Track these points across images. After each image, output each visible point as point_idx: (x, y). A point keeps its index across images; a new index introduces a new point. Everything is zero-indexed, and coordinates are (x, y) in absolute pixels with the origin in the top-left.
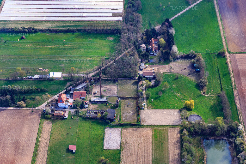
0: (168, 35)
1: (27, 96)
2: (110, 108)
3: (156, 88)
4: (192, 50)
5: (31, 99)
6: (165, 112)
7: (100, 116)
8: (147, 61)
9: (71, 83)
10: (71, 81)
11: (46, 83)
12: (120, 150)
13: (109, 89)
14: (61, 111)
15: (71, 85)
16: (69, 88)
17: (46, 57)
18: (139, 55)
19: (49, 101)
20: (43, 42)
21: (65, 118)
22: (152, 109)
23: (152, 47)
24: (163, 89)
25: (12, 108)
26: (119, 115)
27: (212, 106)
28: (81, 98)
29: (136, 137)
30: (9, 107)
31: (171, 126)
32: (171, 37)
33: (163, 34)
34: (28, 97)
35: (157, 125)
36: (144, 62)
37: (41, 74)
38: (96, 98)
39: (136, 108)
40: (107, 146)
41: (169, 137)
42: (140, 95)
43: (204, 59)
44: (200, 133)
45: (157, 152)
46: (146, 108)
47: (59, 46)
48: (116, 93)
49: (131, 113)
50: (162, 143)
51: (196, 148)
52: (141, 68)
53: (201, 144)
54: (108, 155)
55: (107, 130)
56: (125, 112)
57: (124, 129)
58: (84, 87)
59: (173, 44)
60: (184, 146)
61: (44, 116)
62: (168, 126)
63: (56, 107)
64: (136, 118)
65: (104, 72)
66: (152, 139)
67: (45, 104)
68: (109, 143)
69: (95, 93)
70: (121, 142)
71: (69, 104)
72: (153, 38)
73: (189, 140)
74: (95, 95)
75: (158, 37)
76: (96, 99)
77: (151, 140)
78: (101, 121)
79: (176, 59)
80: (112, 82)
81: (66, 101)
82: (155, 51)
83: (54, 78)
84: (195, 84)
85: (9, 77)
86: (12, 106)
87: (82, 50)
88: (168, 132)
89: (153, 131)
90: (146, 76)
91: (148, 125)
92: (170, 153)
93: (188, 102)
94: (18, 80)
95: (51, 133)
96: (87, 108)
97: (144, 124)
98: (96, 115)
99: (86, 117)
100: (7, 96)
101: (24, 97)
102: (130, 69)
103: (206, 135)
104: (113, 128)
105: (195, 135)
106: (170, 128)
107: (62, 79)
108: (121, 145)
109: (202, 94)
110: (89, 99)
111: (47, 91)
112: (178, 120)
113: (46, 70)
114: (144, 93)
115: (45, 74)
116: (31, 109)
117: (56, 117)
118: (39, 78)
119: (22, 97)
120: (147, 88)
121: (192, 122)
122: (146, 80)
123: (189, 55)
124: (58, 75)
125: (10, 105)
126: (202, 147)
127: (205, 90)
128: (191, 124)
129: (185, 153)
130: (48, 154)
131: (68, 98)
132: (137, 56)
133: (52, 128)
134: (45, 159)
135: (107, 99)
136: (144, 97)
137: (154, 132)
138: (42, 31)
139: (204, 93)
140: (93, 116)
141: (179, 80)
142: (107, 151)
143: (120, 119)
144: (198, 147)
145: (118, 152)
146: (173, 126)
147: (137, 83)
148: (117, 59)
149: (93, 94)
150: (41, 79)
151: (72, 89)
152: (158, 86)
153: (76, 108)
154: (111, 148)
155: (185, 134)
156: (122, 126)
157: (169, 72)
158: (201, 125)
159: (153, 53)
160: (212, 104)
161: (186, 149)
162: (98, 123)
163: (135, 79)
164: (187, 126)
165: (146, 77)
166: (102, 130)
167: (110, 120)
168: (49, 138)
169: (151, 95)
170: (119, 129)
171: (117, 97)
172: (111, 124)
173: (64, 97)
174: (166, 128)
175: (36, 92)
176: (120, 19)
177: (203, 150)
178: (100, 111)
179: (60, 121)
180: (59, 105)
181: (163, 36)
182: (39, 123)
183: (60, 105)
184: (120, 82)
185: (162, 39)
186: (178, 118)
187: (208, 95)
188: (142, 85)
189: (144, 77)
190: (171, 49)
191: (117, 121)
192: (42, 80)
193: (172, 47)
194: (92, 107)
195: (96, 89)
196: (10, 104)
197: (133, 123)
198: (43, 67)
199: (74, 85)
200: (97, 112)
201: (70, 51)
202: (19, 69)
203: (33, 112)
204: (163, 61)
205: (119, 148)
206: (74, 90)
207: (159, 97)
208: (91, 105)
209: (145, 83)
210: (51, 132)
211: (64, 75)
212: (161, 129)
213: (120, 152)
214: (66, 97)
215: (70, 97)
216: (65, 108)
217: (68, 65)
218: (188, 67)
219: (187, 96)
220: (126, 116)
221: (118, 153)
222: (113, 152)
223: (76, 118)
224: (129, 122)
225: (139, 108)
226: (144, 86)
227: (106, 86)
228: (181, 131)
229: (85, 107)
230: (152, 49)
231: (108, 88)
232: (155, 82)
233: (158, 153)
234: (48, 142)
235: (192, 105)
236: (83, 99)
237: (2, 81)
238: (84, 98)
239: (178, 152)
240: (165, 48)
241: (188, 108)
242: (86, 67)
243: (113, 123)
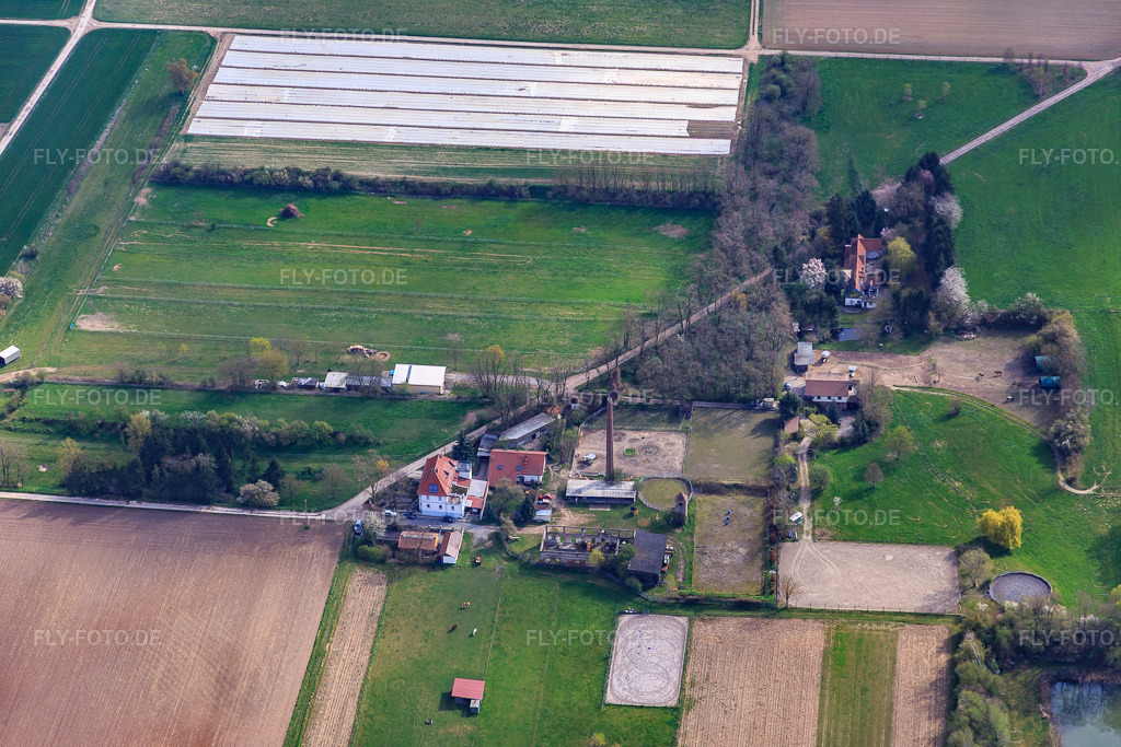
0: (928, 223)
1: (288, 460)
2: (647, 528)
3: (860, 450)
4: (1029, 295)
5: (304, 473)
6: (889, 558)
7: (600, 560)
8: (827, 333)
9: (484, 412)
10: (482, 406)
11: (374, 408)
12: (675, 709)
13: (650, 449)
14: (432, 531)
15: (481, 423)
16: (475, 434)
17: (381, 298)
18: (793, 307)
19: (382, 485)
20: (373, 233)
21: (446, 560)
22: (834, 539)
23: (853, 274)
24: (891, 456)
25: (219, 510)
26: (685, 559)
27: (1101, 538)
28: (522, 479)
29: (753, 658)
30: (208, 502)
31: (912, 618)
32: (939, 231)
33: (906, 221)
34: (291, 467)
35: (850, 612)
36: (814, 338)
37: (355, 371)
38: (588, 482)
39: (764, 534)
40: (620, 689)
41: (901, 664)
42: (784, 480)
43: (1080, 333)
44: (1039, 653)
45: (841, 726)
46: (804, 537)
47: (446, 255)
48: (679, 467)
49: (737, 552)
50: (864, 690)
51: (1019, 717)
52: (798, 363)
53: (1040, 700)
54: (624, 729)
55: (628, 622)
56: (710, 547)
57: (703, 620)
58: (538, 435)
59: (950, 264)
60: (960, 706)
61: (357, 548)
62: (899, 618)
63: (413, 510)
64: (756, 575)
65: (631, 374)
66: (824, 668)
67: (362, 497)
68: (631, 677)
69: (586, 463)
70: (683, 677)
71: (469, 504)
72: (860, 237)
73: (986, 679)
74: (587, 470)
75: (884, 232)
76: (590, 486)
77: (816, 673)
78: (600, 582)
79: (956, 329)
80: (665, 417)
81: (455, 489)
82: (866, 291)
83: (409, 390)
84: (1034, 442)
85: (215, 377)
86: (220, 503)
87: (544, 274)
88: (895, 640)
89: (828, 634)
90: (819, 397)
91: (810, 610)
92: (900, 733)
93: (995, 517)
94: (255, 393)
95: (379, 622)
96: (544, 522)
97: (792, 603)
98: (582, 557)
99: (537, 561)
100: (200, 456)
101: (273, 465)
102: (748, 366)
103: (1066, 663)
104: (652, 613)
105: (1018, 662)
106: (908, 626)
107: (447, 394)
108: (682, 689)
109: (1062, 484)
110: (555, 486)
111: (378, 444)
112: (944, 593)
113: (379, 356)
114: (804, 469)
115: (376, 369)
116: (303, 515)
117: (407, 557)
118: (344, 386)
119: (264, 465)
120: (820, 447)
121: (1007, 603)
122: (813, 416)
123: (1014, 314)
124: (429, 376)
125: (209, 495)
126: (1045, 715)
127: (1078, 467)
128: (1002, 610)
129: (961, 732)
130: (358, 713)
131: (462, 474)
132: (782, 311)
133: (385, 602)
134: (345, 733)
135: (635, 488)
136: (800, 488)
137: (836, 638)
138: (374, 187)
139: (1070, 482)
140: (566, 558)
141: (961, 420)
142: (622, 709)
143: (688, 579)
144: (1027, 712)
145: (669, 717)
146: (922, 618)
147: (773, 427)
148: (694, 318)
149: (575, 464)
150: (353, 393)
151: (488, 439)
152: (865, 442)
153: (498, 523)
154: (636, 701)
155: (969, 655)
156: (693, 605)
157: (923, 384)
158: (1045, 616)
159: (855, 301)
160: (1104, 529)
161: (971, 720)
162: (590, 591)
163: (766, 409)
164: (980, 620)
165: (817, 404)
166: (603, 618)
167: (642, 581)
168: (369, 643)
169: (831, 480)
170: (680, 619)
171: (684, 480)
172: (645, 595)
173: (446, 470)
174: (886, 625)
175: (329, 445)
176: (722, 147)
177: (1046, 725)
178: (603, 540)
179: (421, 572)
180: (423, 507)
181: (906, 227)
182: (330, 579)
183: (430, 505)
184: (698, 418)
185: (899, 238)
186: (946, 585)
187: (1090, 491)
188: (796, 437)
189: (809, 400)
190: (936, 284)
191: (672, 585)
192: (358, 394)
193: (942, 275)
194: (567, 519)
195: (590, 447)
196: (212, 492)
197: (743, 598)
198: (367, 341)
199: (498, 422)
200: (588, 541)
201: (493, 278)
202: (264, 347)
203: (307, 528)
204: (897, 337)
205: (673, 703)
206: (495, 444)
207: (866, 491)
208: (563, 511)
209: (809, 426)
210: (380, 617)
211: (457, 377)
212: (865, 629)
213: (678, 718)
214: (457, 472)
215: (475, 474)
216: (447, 519)
217: (479, 335)
218: (1010, 367)
219: (993, 490)
220: (715, 565)
221: (669, 723)
222: (647, 715)
223: (493, 563)
224: (726, 593)
225: (774, 536)
226: (806, 442)
227: (637, 435)
228: (954, 643)
229: (535, 519)
230: (852, 281)
231: (645, 441)
232: (853, 424)
233: (845, 731)
234: (365, 659)
235: (1012, 529)
236: (533, 485)
237: (185, 393)
238: (535, 478)
239: (932, 728)
240: (909, 278)
241: (995, 545)
242: (556, 348)
243: (654, 594)
